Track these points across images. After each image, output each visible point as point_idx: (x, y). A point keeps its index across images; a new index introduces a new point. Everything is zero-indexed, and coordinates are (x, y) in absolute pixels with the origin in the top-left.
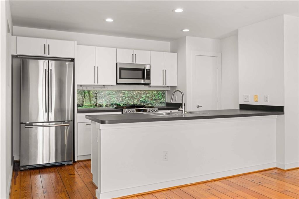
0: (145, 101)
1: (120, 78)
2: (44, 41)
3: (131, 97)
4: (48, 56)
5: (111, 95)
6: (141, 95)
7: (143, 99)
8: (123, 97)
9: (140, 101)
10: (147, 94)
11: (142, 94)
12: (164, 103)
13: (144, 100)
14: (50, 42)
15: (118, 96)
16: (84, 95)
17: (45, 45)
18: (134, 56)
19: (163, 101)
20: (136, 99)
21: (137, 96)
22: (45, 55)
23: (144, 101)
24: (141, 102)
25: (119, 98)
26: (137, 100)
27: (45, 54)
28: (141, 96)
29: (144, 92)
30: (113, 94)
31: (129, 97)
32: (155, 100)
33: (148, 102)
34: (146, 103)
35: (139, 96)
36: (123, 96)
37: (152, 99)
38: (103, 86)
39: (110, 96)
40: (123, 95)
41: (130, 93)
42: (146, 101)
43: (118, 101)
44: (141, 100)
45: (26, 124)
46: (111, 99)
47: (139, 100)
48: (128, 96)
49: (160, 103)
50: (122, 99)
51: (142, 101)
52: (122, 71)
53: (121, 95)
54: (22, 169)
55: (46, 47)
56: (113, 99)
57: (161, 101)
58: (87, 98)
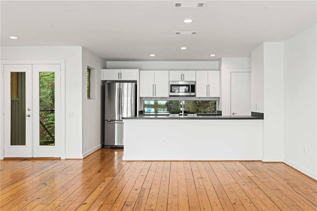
1: (171, 92)
2: (118, 71)
4: (121, 80)
14: (122, 71)
17: (119, 73)
18: (182, 76)
22: (119, 80)
27: (119, 78)
38: (162, 97)
45: (108, 121)
52: (172, 87)
54: (106, 147)
55: (120, 75)
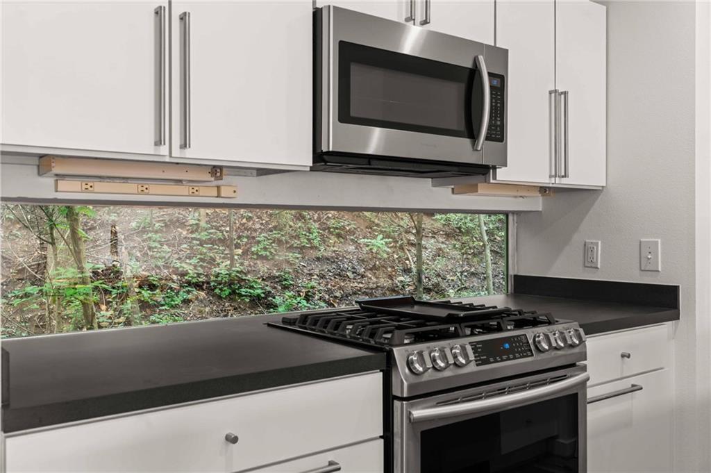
0: (268, 254)
1: (338, 120)
3: (219, 239)
5: (150, 235)
6: (254, 235)
7: (261, 246)
8: (194, 242)
9: (253, 253)
10: (271, 231)
11: (255, 230)
12: (328, 259)
13: (265, 249)
15: (174, 238)
16: (52, 234)
19: (325, 254)
20: (237, 246)
21: (239, 237)
23: (263, 253)
24: (255, 257)
25: (180, 245)
26: (240, 251)
28: (254, 238)
29: (262, 224)
30: (156, 232)
31: (212, 242)
32: (301, 249)
33: (277, 257)
34: (272, 262)
35: (247, 237)
36: (194, 239)
37: (291, 248)
38: (208, 177)
39: (145, 236)
40: (192, 232)
41: (217, 228)
42: (271, 253)
43: (176, 256)
44: (253, 249)
46: (150, 248)
47: (247, 251)
48: (210, 239)
49: (318, 259)
50: (191, 248)
51: (257, 254)
53: (185, 233)
56: (156, 247)
57: (319, 254)
58: (61, 245)
